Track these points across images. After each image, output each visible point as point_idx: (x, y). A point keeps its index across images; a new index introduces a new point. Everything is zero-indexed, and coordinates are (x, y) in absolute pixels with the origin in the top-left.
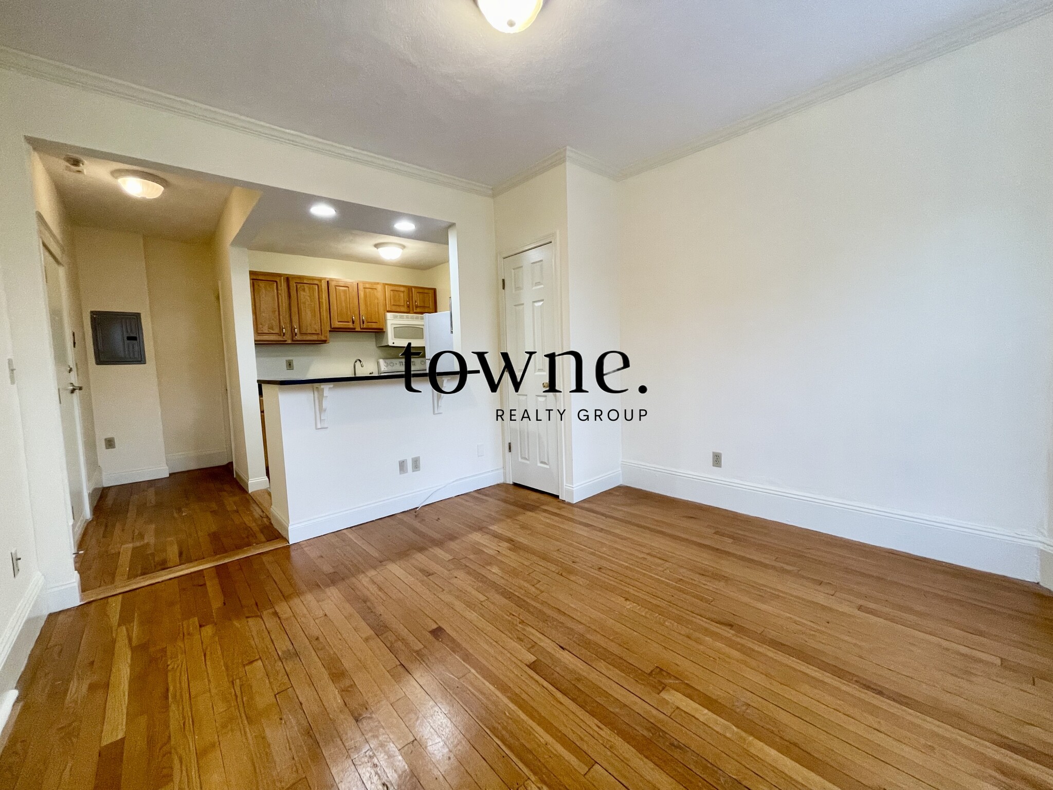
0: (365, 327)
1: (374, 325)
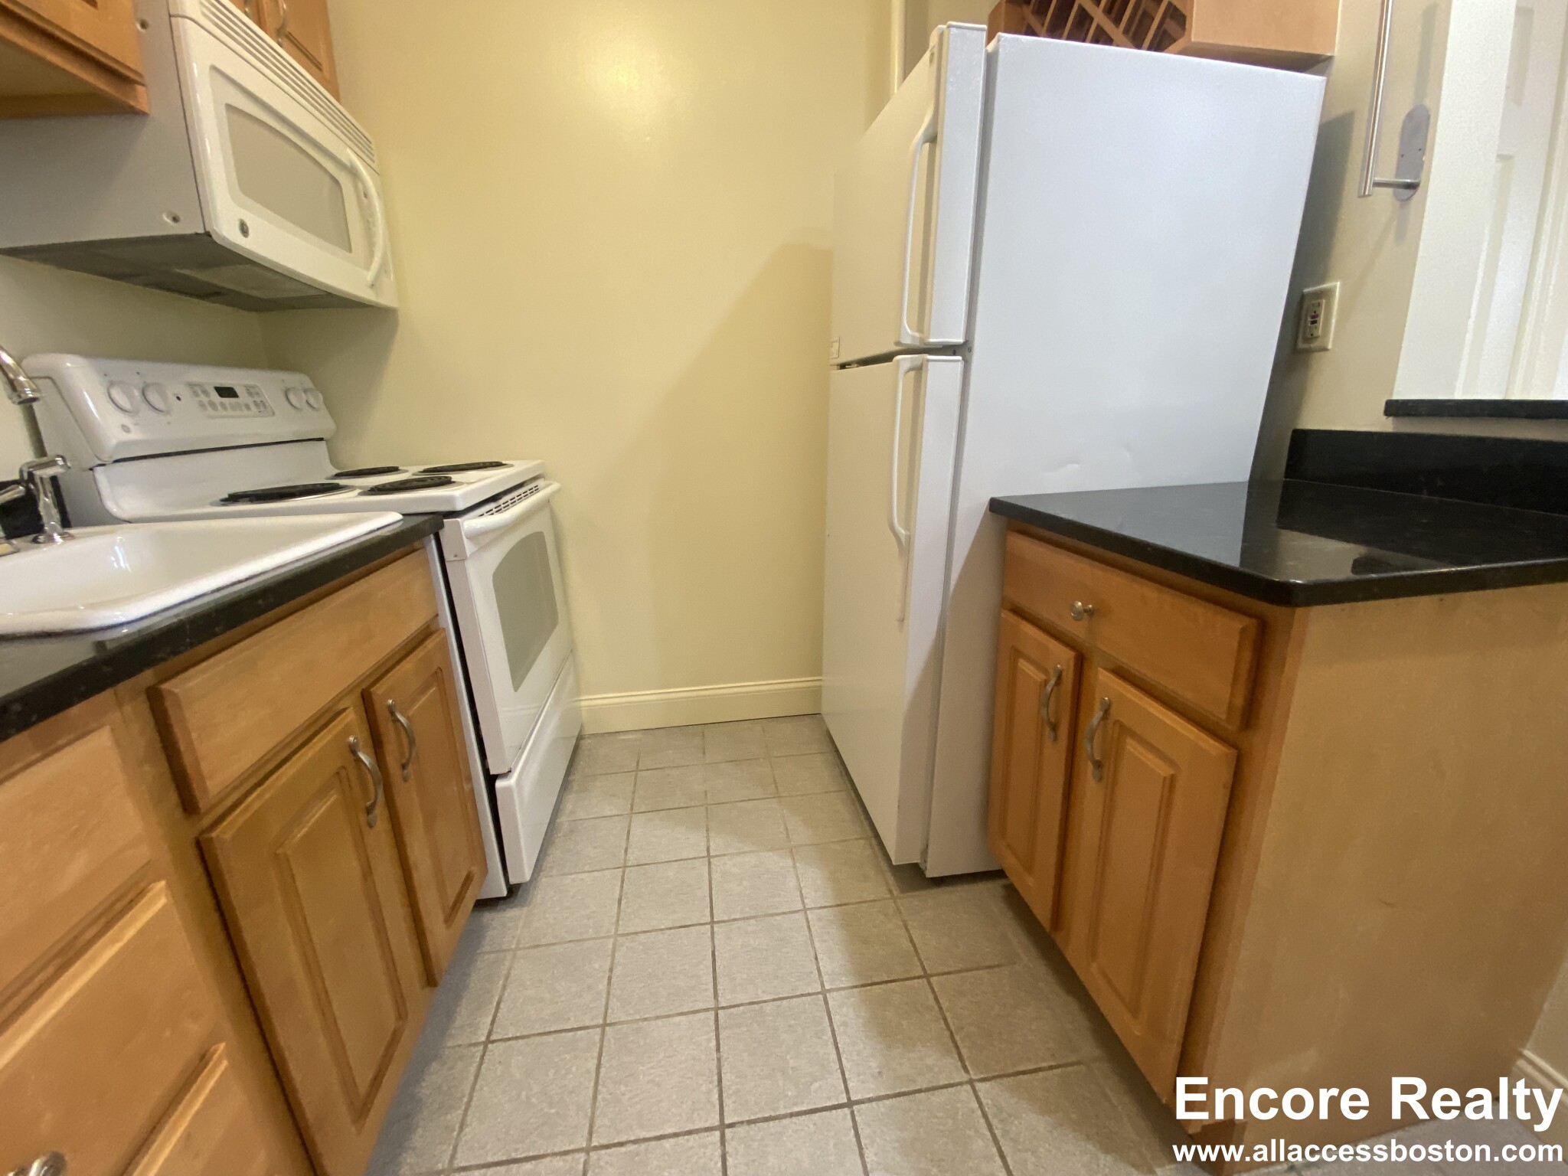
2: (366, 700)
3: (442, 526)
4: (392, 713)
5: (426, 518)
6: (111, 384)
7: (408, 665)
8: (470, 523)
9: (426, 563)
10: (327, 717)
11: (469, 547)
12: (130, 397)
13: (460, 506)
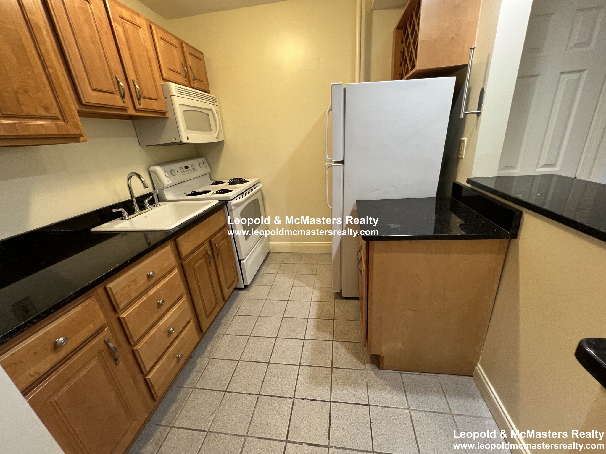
0: (142, 106)
1: (155, 106)
2: (210, 241)
3: (227, 203)
4: (215, 245)
5: (224, 201)
6: (165, 172)
7: (219, 235)
8: (234, 202)
9: (224, 211)
10: (203, 244)
11: (233, 208)
12: (168, 174)
13: (231, 198)
